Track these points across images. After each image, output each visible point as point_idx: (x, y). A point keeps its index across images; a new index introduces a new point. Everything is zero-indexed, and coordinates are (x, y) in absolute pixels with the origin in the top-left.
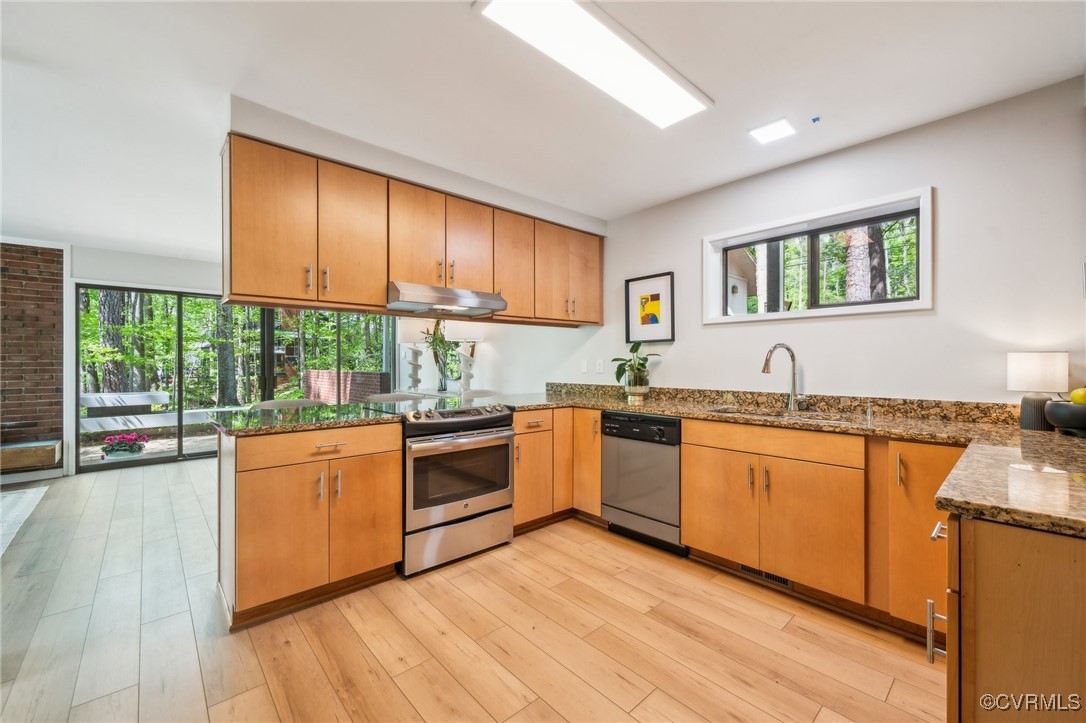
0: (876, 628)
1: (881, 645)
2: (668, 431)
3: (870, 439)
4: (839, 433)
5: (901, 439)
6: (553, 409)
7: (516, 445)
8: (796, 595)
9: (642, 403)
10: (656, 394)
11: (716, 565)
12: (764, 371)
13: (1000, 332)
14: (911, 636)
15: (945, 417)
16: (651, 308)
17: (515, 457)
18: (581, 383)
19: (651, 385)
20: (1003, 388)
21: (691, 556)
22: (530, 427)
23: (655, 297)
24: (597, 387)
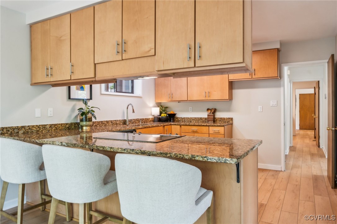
24: (51, 126)
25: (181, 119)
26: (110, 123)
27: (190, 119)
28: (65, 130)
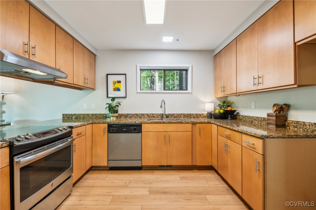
0: (192, 170)
1: (196, 173)
2: (137, 128)
3: (194, 124)
4: (187, 123)
5: (199, 123)
6: (86, 125)
7: (74, 145)
8: (174, 169)
9: (116, 119)
10: (121, 116)
11: (151, 168)
12: (161, 108)
13: (203, 99)
14: (199, 169)
15: (194, 117)
16: (117, 85)
17: (74, 150)
18: (84, 113)
19: (119, 113)
20: (204, 111)
21: (143, 169)
22: (78, 135)
23: (119, 82)
24: (92, 115)
25: (242, 117)
26: (146, 116)
27: (252, 119)
28: (103, 118)
